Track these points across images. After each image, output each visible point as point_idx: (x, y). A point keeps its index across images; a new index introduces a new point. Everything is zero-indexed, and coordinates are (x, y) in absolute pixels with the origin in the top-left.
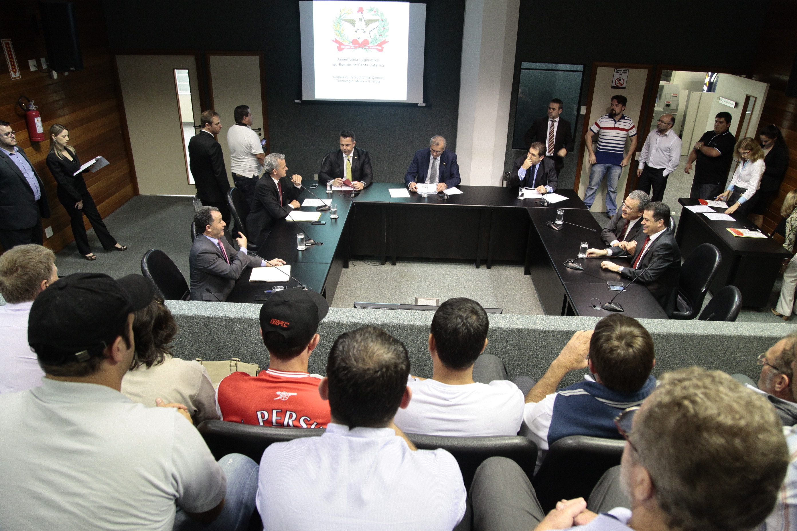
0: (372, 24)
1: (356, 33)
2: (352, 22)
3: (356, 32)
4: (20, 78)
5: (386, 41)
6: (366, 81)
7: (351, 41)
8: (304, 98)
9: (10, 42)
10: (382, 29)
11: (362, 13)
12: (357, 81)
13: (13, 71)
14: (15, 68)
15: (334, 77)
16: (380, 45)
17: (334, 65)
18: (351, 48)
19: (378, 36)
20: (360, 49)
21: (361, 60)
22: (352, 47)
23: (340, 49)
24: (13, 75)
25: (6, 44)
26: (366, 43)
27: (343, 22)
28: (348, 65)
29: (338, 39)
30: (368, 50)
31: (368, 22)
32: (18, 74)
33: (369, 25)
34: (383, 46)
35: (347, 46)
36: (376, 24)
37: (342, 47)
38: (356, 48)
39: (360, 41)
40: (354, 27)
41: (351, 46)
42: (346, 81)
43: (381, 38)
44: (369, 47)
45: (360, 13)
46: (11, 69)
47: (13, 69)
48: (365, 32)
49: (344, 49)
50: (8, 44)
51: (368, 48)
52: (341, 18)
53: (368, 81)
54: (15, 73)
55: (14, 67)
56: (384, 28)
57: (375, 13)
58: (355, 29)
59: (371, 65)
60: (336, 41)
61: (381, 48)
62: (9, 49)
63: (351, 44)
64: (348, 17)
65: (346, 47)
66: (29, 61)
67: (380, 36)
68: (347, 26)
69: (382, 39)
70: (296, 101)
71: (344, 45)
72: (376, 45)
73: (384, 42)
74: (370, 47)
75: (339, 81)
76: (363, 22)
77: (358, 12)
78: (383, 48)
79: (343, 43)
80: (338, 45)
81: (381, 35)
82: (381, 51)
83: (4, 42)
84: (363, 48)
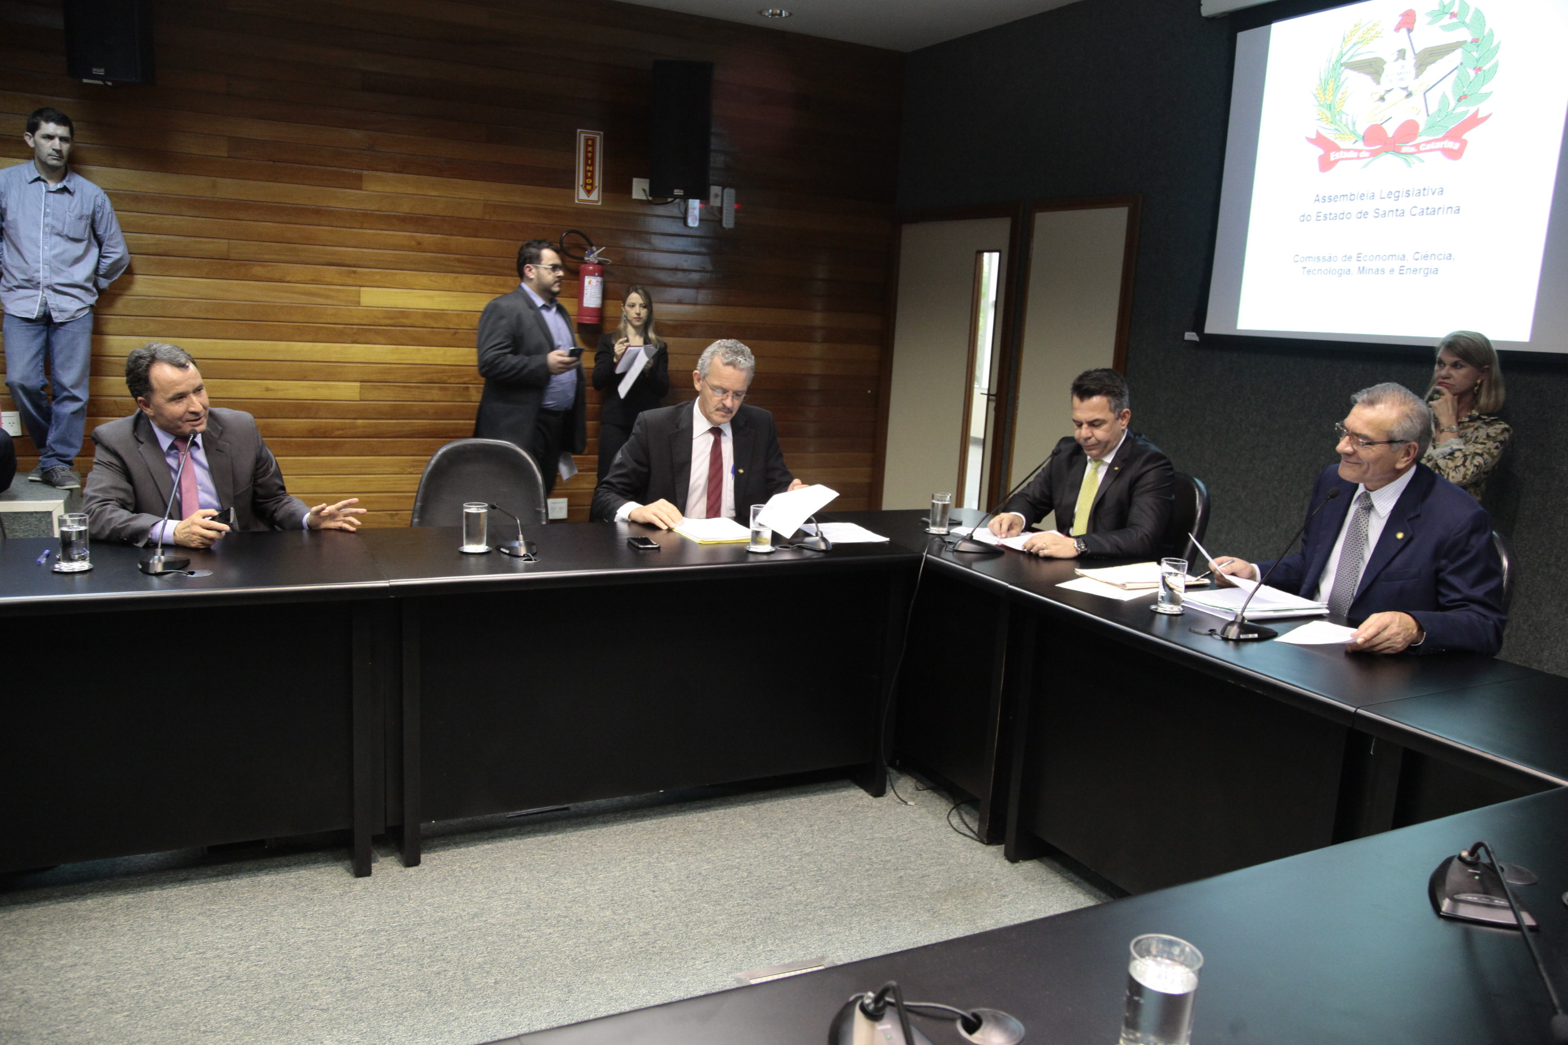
0: (1439, 61)
1: (1380, 103)
2: (1373, 68)
3: (1382, 99)
4: (600, 204)
5: (1480, 116)
6: (1392, 271)
7: (1361, 131)
8: (1210, 328)
9: (598, 137)
10: (1472, 73)
11: (1410, 30)
12: (1361, 270)
13: (585, 187)
14: (592, 184)
15: (1297, 258)
16: (1456, 134)
17: (1304, 218)
18: (1358, 158)
19: (1453, 102)
20: (1388, 160)
21: (1384, 195)
22: (1362, 154)
23: (1326, 164)
24: (582, 195)
25: (587, 140)
26: (1409, 130)
27: (1348, 73)
28: (1344, 216)
29: (1324, 133)
30: (1411, 159)
31: (1426, 58)
32: (595, 196)
33: (1429, 68)
34: (1464, 137)
35: (1348, 150)
36: (1455, 57)
37: (1333, 156)
38: (1374, 154)
39: (1390, 130)
40: (1378, 83)
41: (1359, 151)
42: (1330, 271)
43: (1460, 109)
44: (1417, 146)
45: (1404, 31)
46: (581, 183)
47: (586, 184)
48: (1409, 95)
49: (1336, 161)
50: (594, 140)
51: (1413, 150)
52: (1343, 61)
53: (1397, 271)
54: (589, 192)
55: (589, 181)
56: (1478, 70)
57: (1454, 20)
58: (1380, 90)
59: (1415, 211)
60: (1319, 140)
61: (1456, 146)
62: (590, 149)
63: (1360, 145)
64: (1365, 54)
65: (1346, 155)
66: (635, 181)
67: (1459, 100)
68: (1358, 82)
69: (1466, 110)
70: (1191, 336)
71: (1337, 149)
72: (1441, 136)
73: (1474, 121)
74: (1421, 148)
75: (1309, 271)
76: (1410, 60)
77: (1397, 29)
78: (1464, 144)
79: (1337, 142)
80: (1320, 152)
81: (1465, 97)
82: (1454, 155)
83: (583, 135)
84: (1397, 151)
